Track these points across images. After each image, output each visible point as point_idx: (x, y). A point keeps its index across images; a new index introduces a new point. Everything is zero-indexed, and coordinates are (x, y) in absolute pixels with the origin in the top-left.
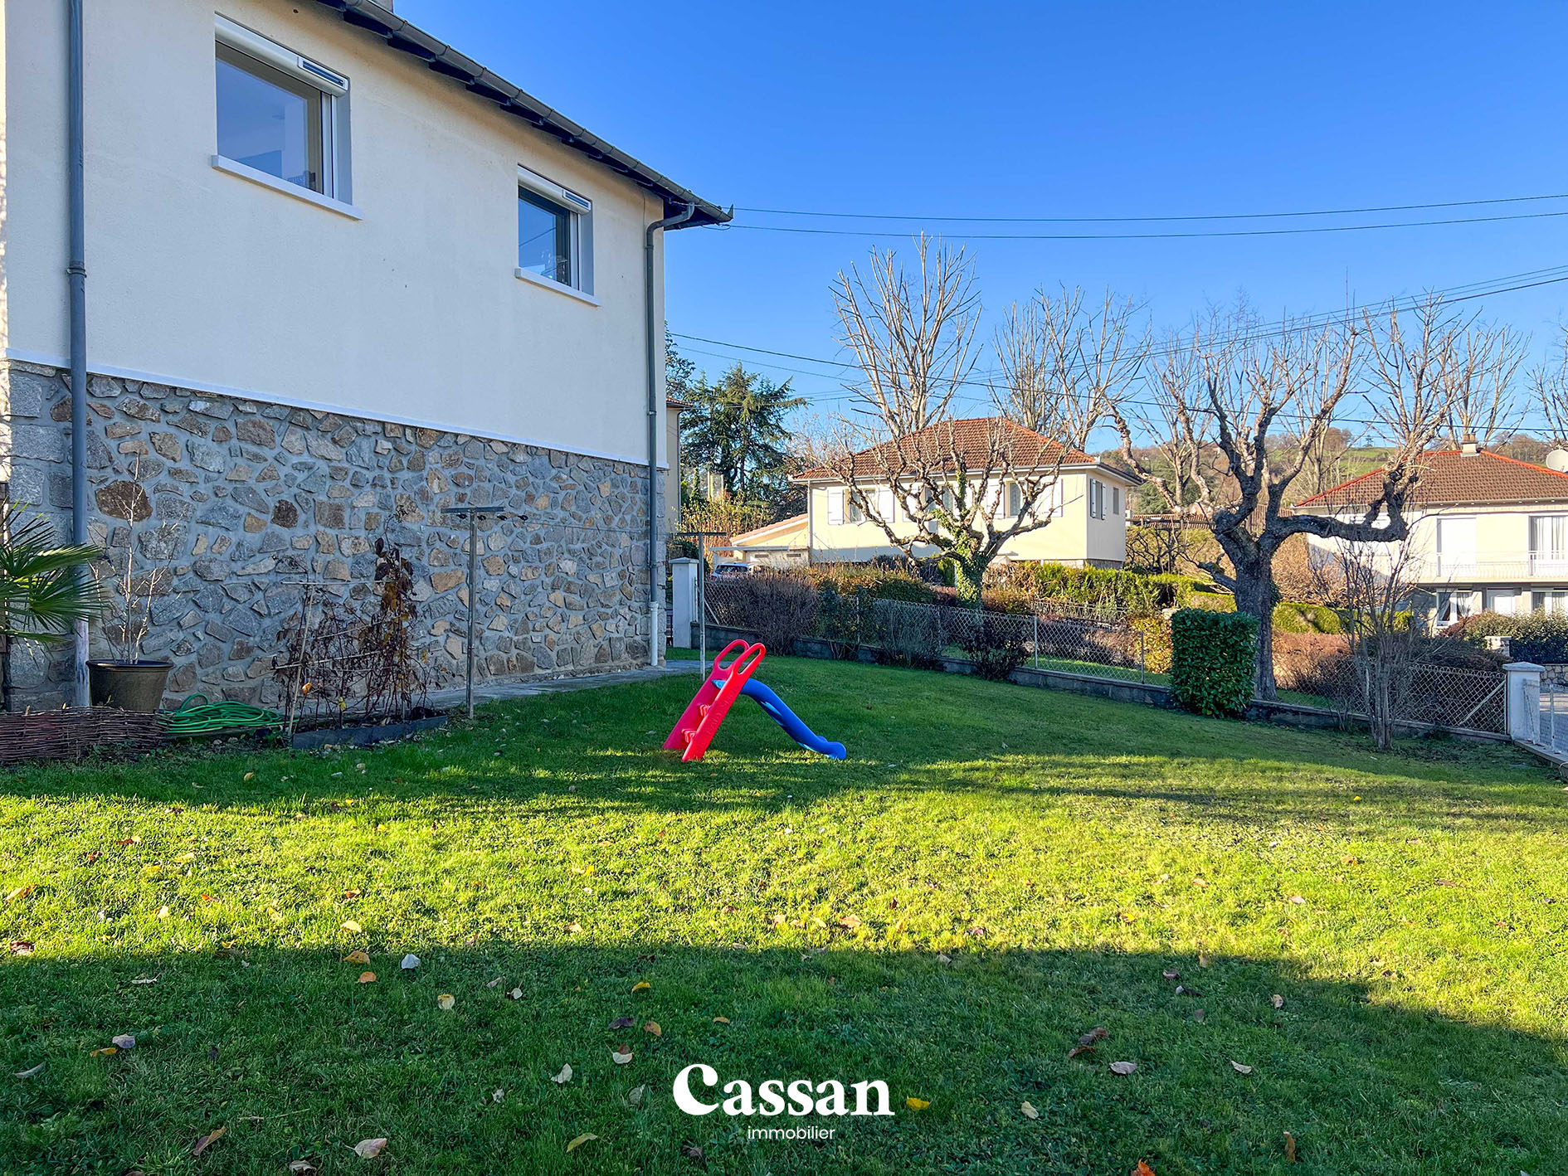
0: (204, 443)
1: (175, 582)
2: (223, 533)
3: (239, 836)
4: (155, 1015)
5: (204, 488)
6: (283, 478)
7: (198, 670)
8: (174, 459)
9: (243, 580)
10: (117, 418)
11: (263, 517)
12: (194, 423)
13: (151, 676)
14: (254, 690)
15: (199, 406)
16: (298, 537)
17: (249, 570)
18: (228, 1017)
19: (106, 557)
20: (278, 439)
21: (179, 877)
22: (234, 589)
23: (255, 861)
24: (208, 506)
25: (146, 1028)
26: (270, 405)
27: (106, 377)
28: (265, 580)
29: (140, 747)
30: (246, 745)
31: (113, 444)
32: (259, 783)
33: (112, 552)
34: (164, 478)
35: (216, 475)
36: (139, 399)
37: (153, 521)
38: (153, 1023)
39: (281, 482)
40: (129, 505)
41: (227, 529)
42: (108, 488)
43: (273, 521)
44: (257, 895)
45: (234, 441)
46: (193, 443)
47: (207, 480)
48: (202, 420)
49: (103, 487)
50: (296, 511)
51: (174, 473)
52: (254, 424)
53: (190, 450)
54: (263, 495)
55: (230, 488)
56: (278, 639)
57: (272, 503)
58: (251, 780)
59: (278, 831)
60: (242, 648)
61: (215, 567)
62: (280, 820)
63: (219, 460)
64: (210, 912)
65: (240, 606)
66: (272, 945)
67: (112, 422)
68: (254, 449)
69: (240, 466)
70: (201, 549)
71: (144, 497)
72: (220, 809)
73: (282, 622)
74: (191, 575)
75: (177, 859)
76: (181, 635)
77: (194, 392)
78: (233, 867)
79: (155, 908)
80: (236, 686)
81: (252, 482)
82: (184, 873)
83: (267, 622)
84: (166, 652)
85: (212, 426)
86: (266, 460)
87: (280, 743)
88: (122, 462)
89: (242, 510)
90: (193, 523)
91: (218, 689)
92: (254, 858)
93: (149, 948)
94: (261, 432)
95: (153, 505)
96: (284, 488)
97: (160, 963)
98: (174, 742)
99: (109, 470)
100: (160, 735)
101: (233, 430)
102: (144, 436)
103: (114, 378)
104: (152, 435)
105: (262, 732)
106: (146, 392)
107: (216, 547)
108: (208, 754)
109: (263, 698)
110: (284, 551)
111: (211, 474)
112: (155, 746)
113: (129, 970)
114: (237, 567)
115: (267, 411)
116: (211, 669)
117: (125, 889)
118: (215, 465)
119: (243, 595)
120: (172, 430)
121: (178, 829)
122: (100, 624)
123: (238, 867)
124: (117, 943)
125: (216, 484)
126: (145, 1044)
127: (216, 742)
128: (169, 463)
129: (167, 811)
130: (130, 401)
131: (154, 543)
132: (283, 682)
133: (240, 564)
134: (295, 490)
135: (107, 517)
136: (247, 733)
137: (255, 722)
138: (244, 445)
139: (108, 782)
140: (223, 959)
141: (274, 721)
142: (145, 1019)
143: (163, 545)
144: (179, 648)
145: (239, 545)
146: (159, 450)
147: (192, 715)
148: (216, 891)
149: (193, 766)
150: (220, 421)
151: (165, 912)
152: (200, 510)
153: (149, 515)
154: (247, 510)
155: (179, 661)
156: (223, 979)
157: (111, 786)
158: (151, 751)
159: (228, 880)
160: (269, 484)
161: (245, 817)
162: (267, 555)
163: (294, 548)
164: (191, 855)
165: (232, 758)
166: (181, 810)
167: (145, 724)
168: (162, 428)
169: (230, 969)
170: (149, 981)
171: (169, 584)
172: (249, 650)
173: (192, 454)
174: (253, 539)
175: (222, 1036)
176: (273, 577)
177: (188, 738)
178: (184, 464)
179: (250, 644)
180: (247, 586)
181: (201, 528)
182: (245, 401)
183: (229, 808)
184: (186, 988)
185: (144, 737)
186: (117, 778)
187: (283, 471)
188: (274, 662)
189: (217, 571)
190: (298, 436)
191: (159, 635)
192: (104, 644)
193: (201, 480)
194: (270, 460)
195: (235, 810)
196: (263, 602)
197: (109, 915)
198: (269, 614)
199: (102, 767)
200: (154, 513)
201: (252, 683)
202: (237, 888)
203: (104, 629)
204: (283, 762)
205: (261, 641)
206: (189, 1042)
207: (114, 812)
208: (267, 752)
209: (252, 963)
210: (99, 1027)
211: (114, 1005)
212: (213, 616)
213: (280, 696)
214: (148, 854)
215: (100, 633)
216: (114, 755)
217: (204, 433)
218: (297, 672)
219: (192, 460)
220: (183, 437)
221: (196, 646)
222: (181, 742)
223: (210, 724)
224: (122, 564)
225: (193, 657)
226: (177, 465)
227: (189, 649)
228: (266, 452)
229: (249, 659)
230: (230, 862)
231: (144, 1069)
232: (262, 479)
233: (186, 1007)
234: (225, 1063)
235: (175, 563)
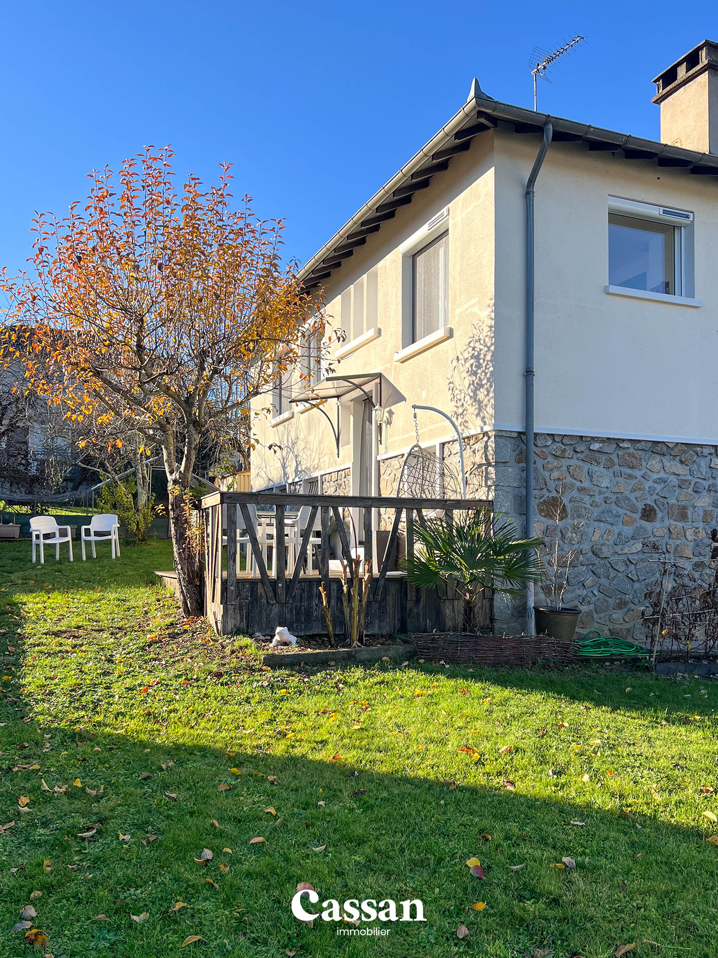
0: (598, 470)
1: (581, 558)
2: (609, 527)
3: (626, 733)
4: (585, 848)
5: (598, 499)
6: (647, 489)
7: (595, 615)
8: (581, 481)
9: (621, 558)
10: (550, 459)
11: (634, 515)
12: (592, 457)
13: (568, 618)
14: (628, 630)
15: (596, 446)
16: (657, 529)
17: (626, 551)
18: (631, 863)
19: (543, 544)
20: (644, 463)
21: (593, 755)
22: (616, 563)
23: (639, 753)
24: (601, 509)
25: (581, 856)
26: (640, 441)
27: (544, 434)
28: (636, 557)
29: (563, 662)
30: (625, 667)
31: (547, 474)
32: (635, 696)
33: (547, 540)
34: (575, 493)
35: (605, 490)
36: (561, 445)
37: (569, 520)
38: (584, 853)
39: (646, 492)
40: (556, 511)
41: (612, 524)
42: (544, 501)
43: (641, 518)
44: (642, 777)
45: (617, 467)
46: (592, 470)
47: (600, 493)
48: (597, 455)
49: (541, 500)
50: (655, 510)
51: (581, 490)
52: (629, 455)
53: (590, 475)
54: (635, 501)
55: (614, 497)
56: (645, 598)
57: (640, 506)
58: (630, 692)
59: (651, 733)
60: (621, 602)
61: (604, 549)
62: (651, 724)
63: (608, 480)
64: (614, 783)
65: (620, 575)
66: (655, 816)
67: (547, 461)
68: (629, 471)
69: (620, 483)
70: (596, 537)
71: (564, 506)
72: (612, 710)
73: (647, 585)
74: (591, 554)
75: (591, 743)
76: (585, 592)
77: (593, 438)
78: (625, 754)
79: (580, 774)
80: (618, 626)
81: (627, 493)
82: (596, 753)
83: (637, 585)
84: (576, 603)
85: (603, 458)
86: (636, 478)
87: (647, 669)
88: (552, 485)
89: (621, 511)
90: (592, 521)
91: (606, 628)
92: (637, 750)
93: (579, 801)
94: (633, 460)
95: (569, 510)
96: (648, 496)
97: (586, 812)
98: (582, 661)
99: (545, 490)
100: (574, 656)
101: (616, 460)
102: (564, 468)
103: (548, 434)
104: (568, 467)
105: (636, 660)
106: (566, 441)
107: (605, 536)
108: (602, 671)
109: (635, 637)
110: (648, 538)
111: (602, 489)
112: (571, 662)
113: (569, 814)
114: (618, 549)
115: (637, 445)
116: (602, 615)
117: (562, 759)
118: (605, 483)
119: (622, 568)
120: (580, 463)
121: (589, 722)
122: (540, 584)
123: (628, 755)
124: (561, 794)
125: (606, 495)
126: (580, 866)
127: (607, 664)
128: (578, 484)
129: (582, 708)
130: (556, 447)
131: (569, 534)
132: (649, 627)
133: (620, 547)
134: (655, 497)
135: (544, 519)
136: (625, 660)
137: (630, 653)
138: (623, 469)
139: (546, 684)
140: (624, 819)
141: (642, 653)
142: (580, 850)
143: (574, 535)
144: (583, 600)
145: (619, 534)
146: (572, 476)
147: (592, 644)
148: (617, 770)
149: (595, 679)
150: (608, 455)
151: (586, 778)
152: (596, 512)
153: (566, 517)
154: (625, 511)
155: (584, 608)
156: (625, 834)
157: (549, 686)
158: (570, 666)
159: (623, 763)
160: (638, 494)
161: (629, 719)
162: (636, 541)
163: (655, 536)
164: (599, 741)
165: (617, 676)
166: (589, 708)
167: (566, 648)
168: (574, 462)
169: (629, 827)
170: (581, 824)
171: (578, 560)
172: (626, 604)
173: (591, 477)
174: (628, 530)
175: (627, 874)
176: (641, 556)
177: (590, 660)
178: (586, 484)
179: (627, 600)
180: (624, 562)
181: (596, 523)
182: (624, 440)
183: (619, 711)
184: (603, 835)
185: (565, 656)
186: (551, 681)
187: (647, 485)
188: (643, 614)
189: (606, 552)
190: (657, 460)
191: (572, 592)
192: (542, 596)
193: (596, 494)
194: (639, 478)
195: (622, 712)
196: (634, 572)
197: (554, 773)
198: (639, 580)
199: (543, 673)
200: (569, 516)
201: (627, 626)
202: (629, 770)
203: (542, 587)
204: (651, 682)
205: (633, 598)
206: (607, 873)
207: (552, 704)
208: (639, 674)
209: (644, 827)
210: (554, 847)
211: (562, 836)
212: (603, 580)
213: (646, 637)
214: (573, 736)
215: (540, 590)
216: (549, 666)
217: (599, 463)
218: (658, 621)
219: (591, 481)
220: (586, 466)
221: (594, 599)
222: (586, 661)
223: (603, 651)
224: (552, 547)
225: (592, 607)
226: (583, 485)
227: (589, 601)
228: (637, 473)
229: (626, 610)
230: (624, 750)
231: (581, 884)
232: (633, 490)
233: (604, 848)
234: (631, 896)
235: (582, 546)
